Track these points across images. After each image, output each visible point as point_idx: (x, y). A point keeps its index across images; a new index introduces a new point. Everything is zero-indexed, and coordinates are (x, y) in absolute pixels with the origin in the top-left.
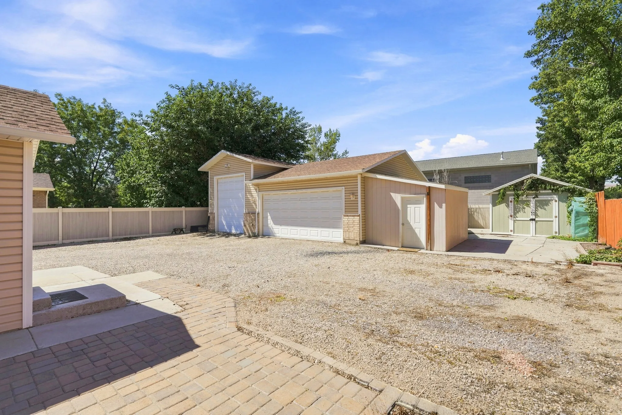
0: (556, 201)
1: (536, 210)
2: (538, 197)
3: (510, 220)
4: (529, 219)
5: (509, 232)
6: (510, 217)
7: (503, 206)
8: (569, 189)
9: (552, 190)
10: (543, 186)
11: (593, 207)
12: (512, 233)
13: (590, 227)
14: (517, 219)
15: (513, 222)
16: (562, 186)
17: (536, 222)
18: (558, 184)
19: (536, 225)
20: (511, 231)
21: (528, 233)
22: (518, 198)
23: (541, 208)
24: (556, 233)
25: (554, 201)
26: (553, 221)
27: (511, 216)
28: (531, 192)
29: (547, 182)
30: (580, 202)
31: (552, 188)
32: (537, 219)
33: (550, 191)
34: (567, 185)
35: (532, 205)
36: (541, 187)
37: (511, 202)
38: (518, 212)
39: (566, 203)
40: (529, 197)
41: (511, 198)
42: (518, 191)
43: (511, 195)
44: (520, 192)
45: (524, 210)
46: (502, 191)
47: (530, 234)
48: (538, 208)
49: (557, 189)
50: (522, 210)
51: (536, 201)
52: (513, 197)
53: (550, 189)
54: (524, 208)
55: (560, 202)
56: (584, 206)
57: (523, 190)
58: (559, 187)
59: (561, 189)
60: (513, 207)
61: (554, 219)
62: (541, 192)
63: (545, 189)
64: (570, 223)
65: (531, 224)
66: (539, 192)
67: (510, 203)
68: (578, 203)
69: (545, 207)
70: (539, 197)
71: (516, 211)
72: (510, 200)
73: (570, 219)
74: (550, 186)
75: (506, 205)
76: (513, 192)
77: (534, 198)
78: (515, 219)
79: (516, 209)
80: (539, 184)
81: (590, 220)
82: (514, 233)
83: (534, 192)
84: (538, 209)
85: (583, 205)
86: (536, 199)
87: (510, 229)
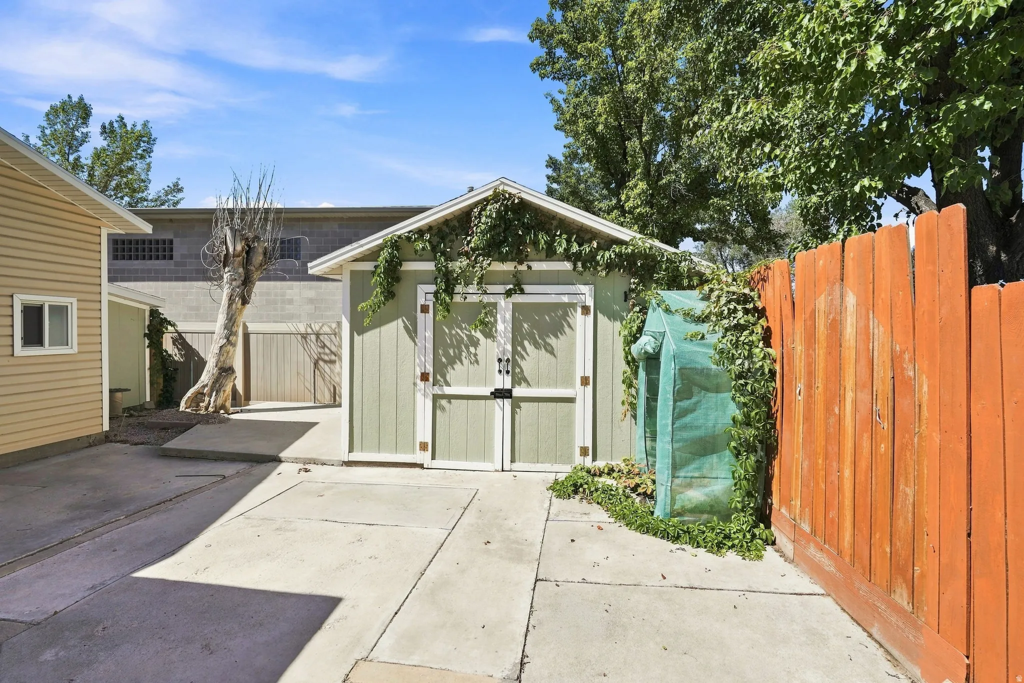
0: (586, 310)
1: (515, 352)
2: (522, 292)
3: (419, 396)
4: (487, 391)
5: (414, 452)
6: (421, 384)
7: (395, 328)
8: (631, 258)
9: (573, 258)
10: (543, 238)
11: (751, 345)
12: (424, 457)
13: (738, 455)
14: (448, 390)
15: (429, 404)
16: (611, 242)
17: (517, 403)
18: (593, 234)
19: (517, 417)
20: (424, 447)
21: (485, 454)
22: (449, 291)
23: (537, 346)
24: (584, 452)
25: (579, 310)
26: (571, 400)
27: (424, 377)
28: (498, 266)
29: (555, 223)
30: (689, 316)
31: (575, 248)
32: (518, 392)
33: (567, 266)
34: (627, 238)
35: (500, 327)
36: (535, 243)
37: (425, 309)
38: (452, 362)
39: (622, 319)
40: (491, 289)
41: (424, 293)
42: (449, 258)
43: (421, 278)
44: (458, 265)
45: (472, 349)
46: (385, 254)
47: (492, 462)
48: (526, 343)
49: (592, 256)
50: (468, 351)
51: (516, 307)
52: (432, 288)
53: (567, 256)
54: (475, 343)
55: (600, 316)
56: (712, 339)
57: (467, 254)
58: (599, 248)
59: (607, 254)
60: (429, 334)
61: (578, 391)
62: (537, 266)
63: (550, 254)
64: (633, 406)
65: (498, 413)
66: (529, 267)
67: (420, 316)
68: (679, 318)
69: (552, 341)
70: (527, 288)
71: (446, 354)
72: (421, 301)
73: (633, 391)
74: (568, 241)
75: (406, 327)
76: (430, 266)
77: (509, 294)
78: (437, 390)
79: (446, 347)
80: (527, 228)
81: (740, 417)
82: (433, 458)
83: (509, 266)
84: (524, 349)
85: (704, 328)
86: (518, 298)
87: (420, 438)
